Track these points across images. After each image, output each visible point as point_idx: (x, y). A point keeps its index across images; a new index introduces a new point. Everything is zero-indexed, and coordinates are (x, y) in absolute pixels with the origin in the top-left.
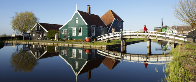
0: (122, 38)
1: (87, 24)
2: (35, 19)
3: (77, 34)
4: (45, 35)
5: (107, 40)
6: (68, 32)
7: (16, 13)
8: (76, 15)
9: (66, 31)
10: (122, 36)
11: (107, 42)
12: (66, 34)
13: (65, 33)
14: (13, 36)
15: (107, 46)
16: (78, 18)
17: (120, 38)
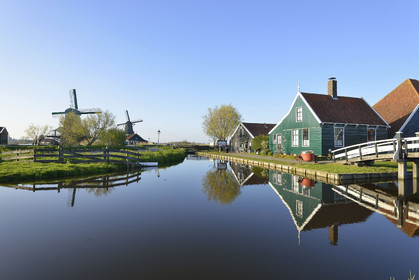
0: (401, 157)
1: (320, 122)
2: (235, 117)
3: (300, 142)
4: (250, 144)
5: (359, 160)
6: (283, 139)
7: (210, 109)
8: (298, 103)
9: (280, 137)
10: (401, 151)
11: (359, 165)
12: (280, 142)
13: (279, 140)
14: (212, 144)
15: (340, 175)
16: (301, 110)
17: (393, 156)
